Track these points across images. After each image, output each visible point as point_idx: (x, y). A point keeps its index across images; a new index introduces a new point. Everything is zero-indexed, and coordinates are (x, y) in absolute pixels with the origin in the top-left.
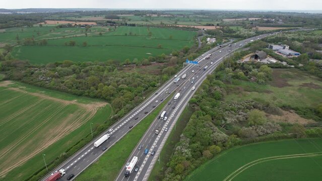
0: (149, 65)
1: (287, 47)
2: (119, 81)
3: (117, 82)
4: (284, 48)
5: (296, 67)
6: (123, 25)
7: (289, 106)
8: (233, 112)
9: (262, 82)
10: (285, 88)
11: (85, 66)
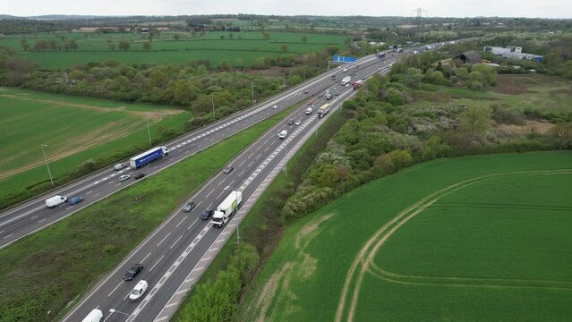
0: (264, 69)
1: (518, 50)
2: (207, 81)
3: (203, 82)
4: (513, 50)
5: (538, 72)
6: (218, 30)
7: (536, 112)
8: (429, 118)
9: (479, 87)
10: (522, 96)
11: (144, 67)
